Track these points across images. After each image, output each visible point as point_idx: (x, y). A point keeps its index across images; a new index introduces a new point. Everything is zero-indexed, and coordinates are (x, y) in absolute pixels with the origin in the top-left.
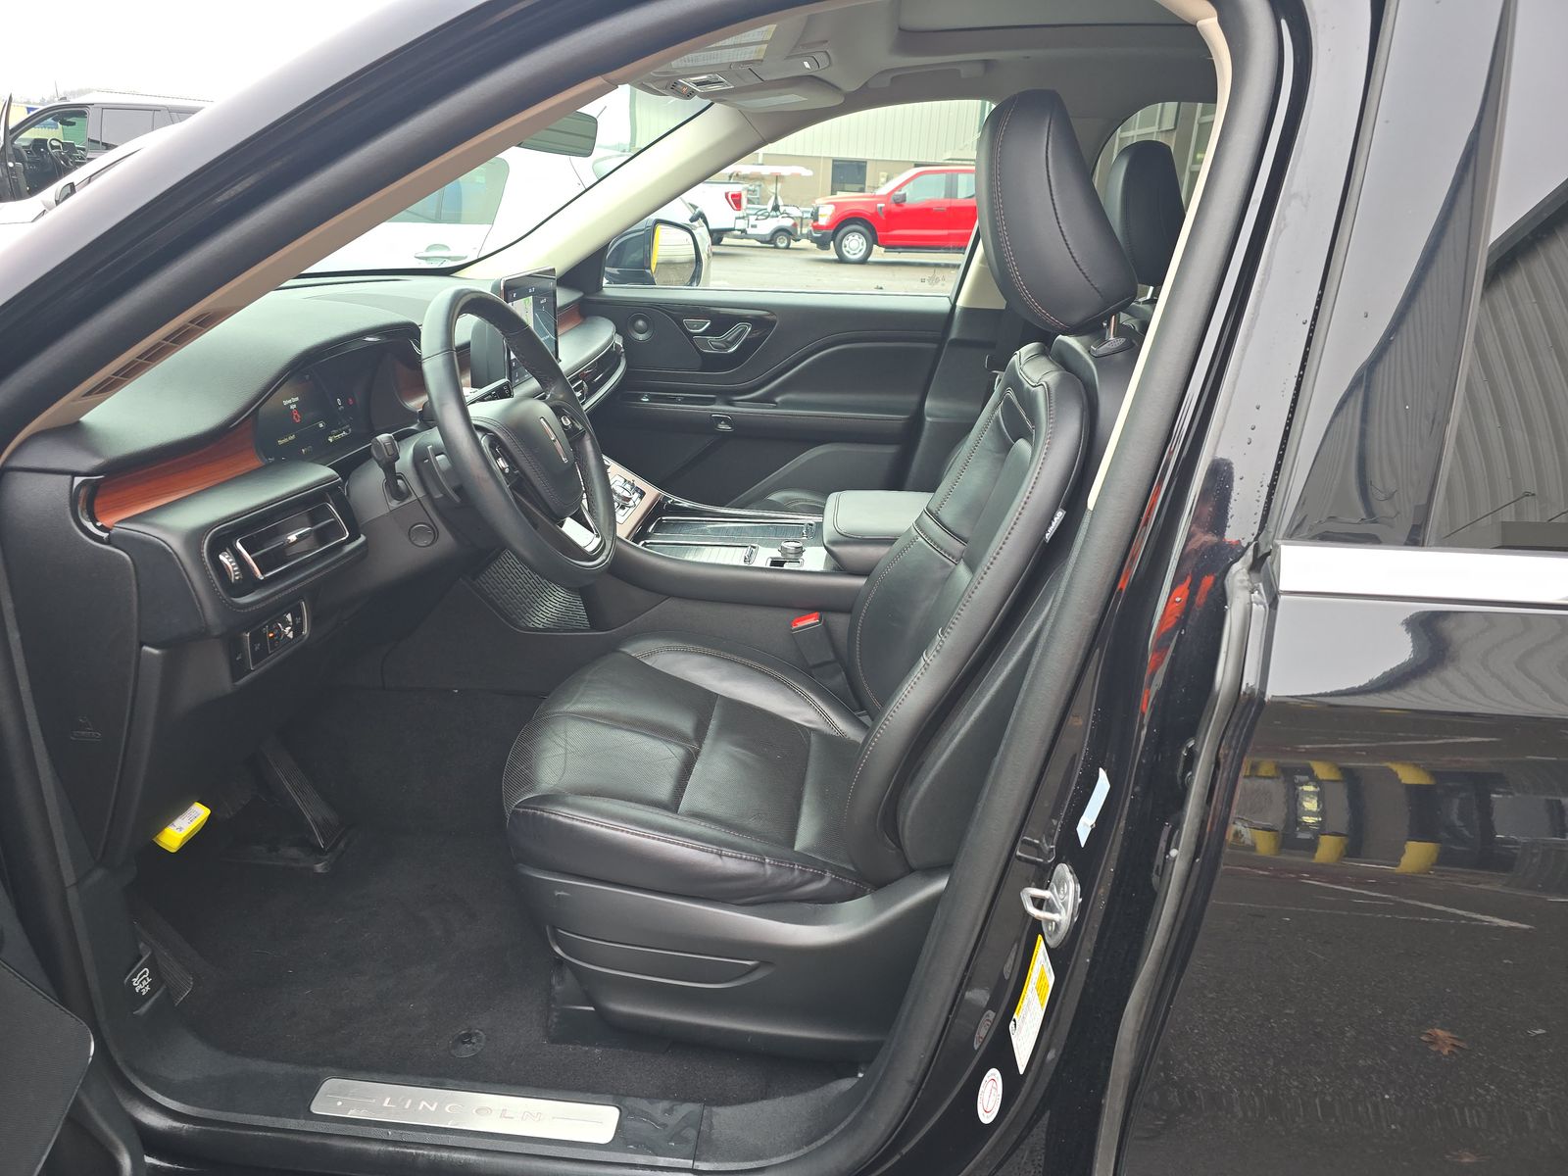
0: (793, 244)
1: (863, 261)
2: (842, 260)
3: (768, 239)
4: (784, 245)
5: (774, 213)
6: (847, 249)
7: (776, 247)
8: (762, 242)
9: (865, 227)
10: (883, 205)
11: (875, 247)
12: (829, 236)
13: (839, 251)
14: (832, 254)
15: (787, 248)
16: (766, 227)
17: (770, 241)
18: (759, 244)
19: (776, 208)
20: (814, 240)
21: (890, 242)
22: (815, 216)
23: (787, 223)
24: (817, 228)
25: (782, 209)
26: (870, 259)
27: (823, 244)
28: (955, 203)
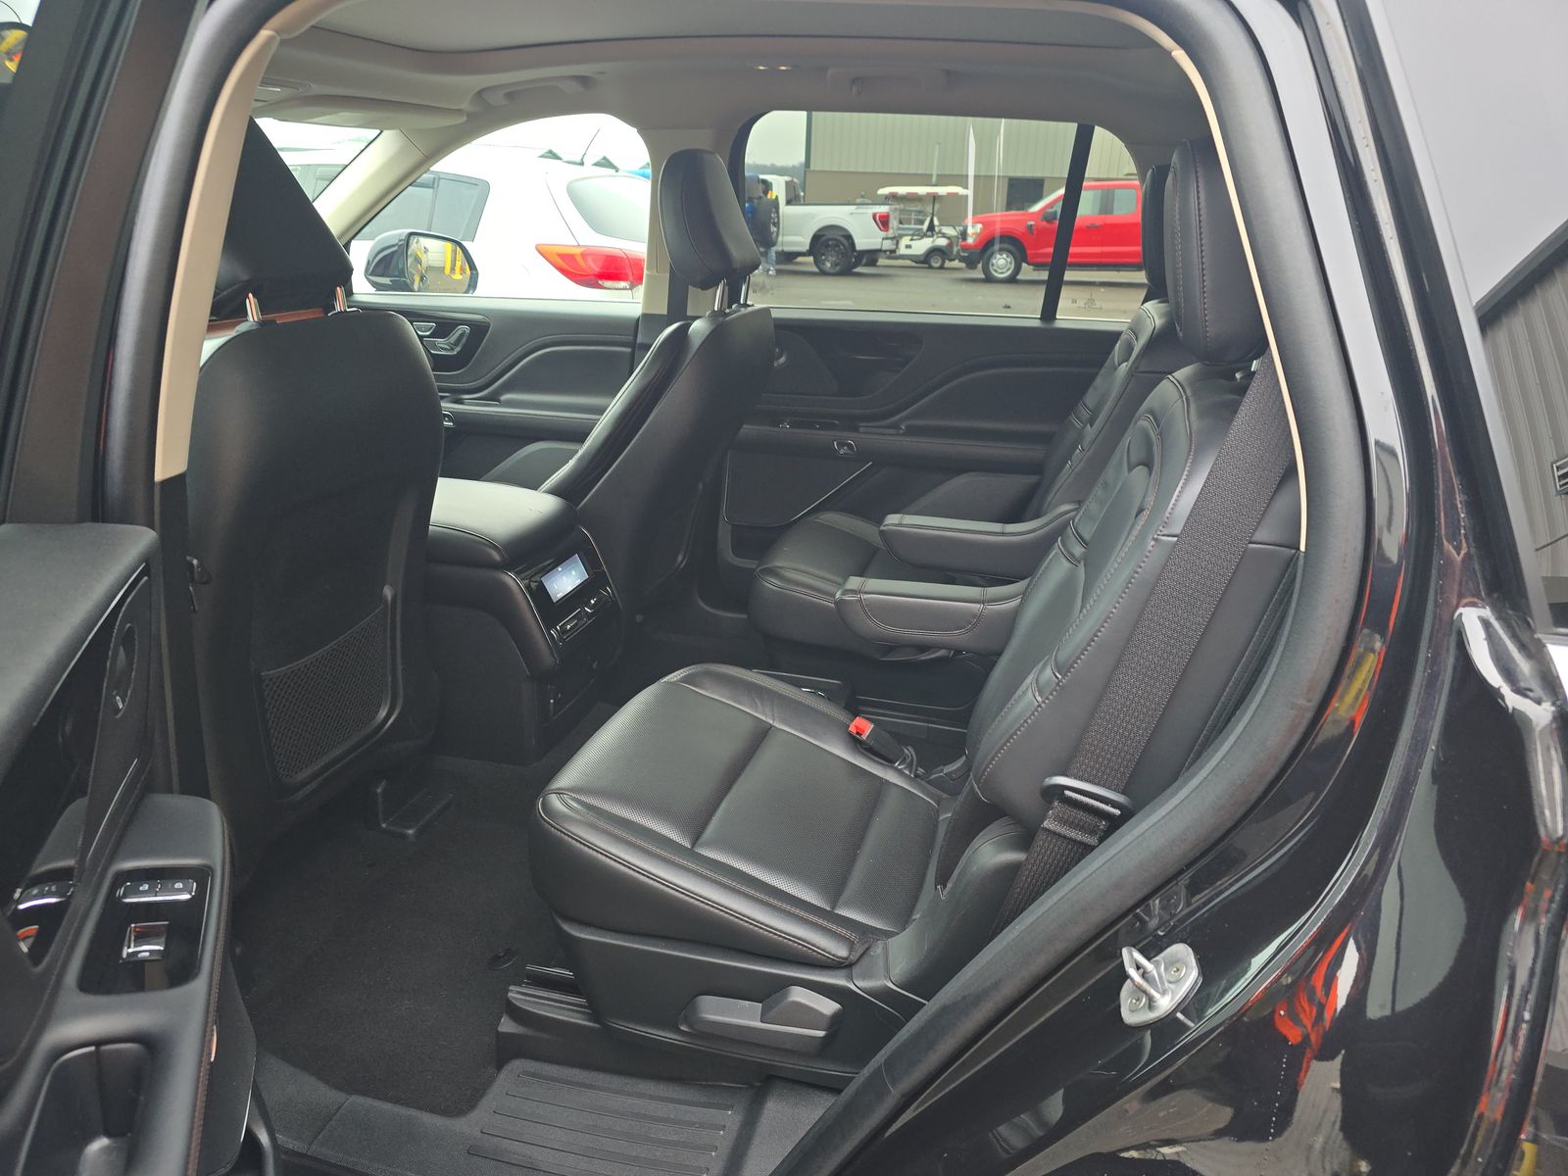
0: (948, 264)
1: (1012, 280)
2: (989, 279)
3: (922, 259)
4: (938, 265)
5: (929, 233)
6: (995, 267)
7: (931, 267)
8: (917, 263)
9: (1013, 245)
10: (1033, 223)
11: (1024, 265)
12: (978, 255)
13: (986, 270)
14: (978, 274)
15: (942, 267)
16: (921, 246)
17: (925, 261)
18: (914, 264)
19: (931, 227)
20: (962, 259)
21: (1039, 260)
22: (964, 235)
23: (942, 242)
24: (965, 248)
25: (937, 229)
26: (1019, 277)
27: (971, 264)
28: (1109, 219)
